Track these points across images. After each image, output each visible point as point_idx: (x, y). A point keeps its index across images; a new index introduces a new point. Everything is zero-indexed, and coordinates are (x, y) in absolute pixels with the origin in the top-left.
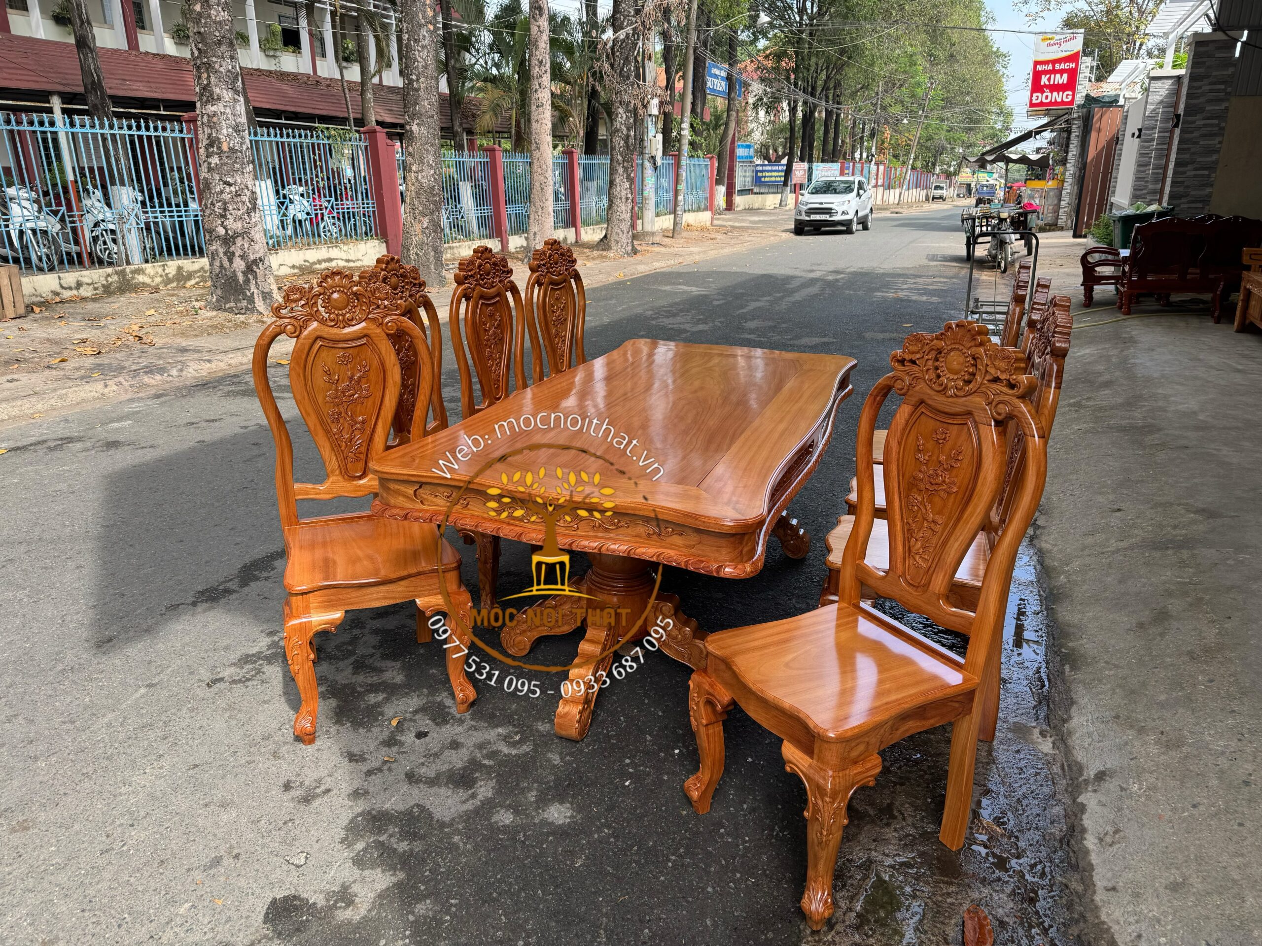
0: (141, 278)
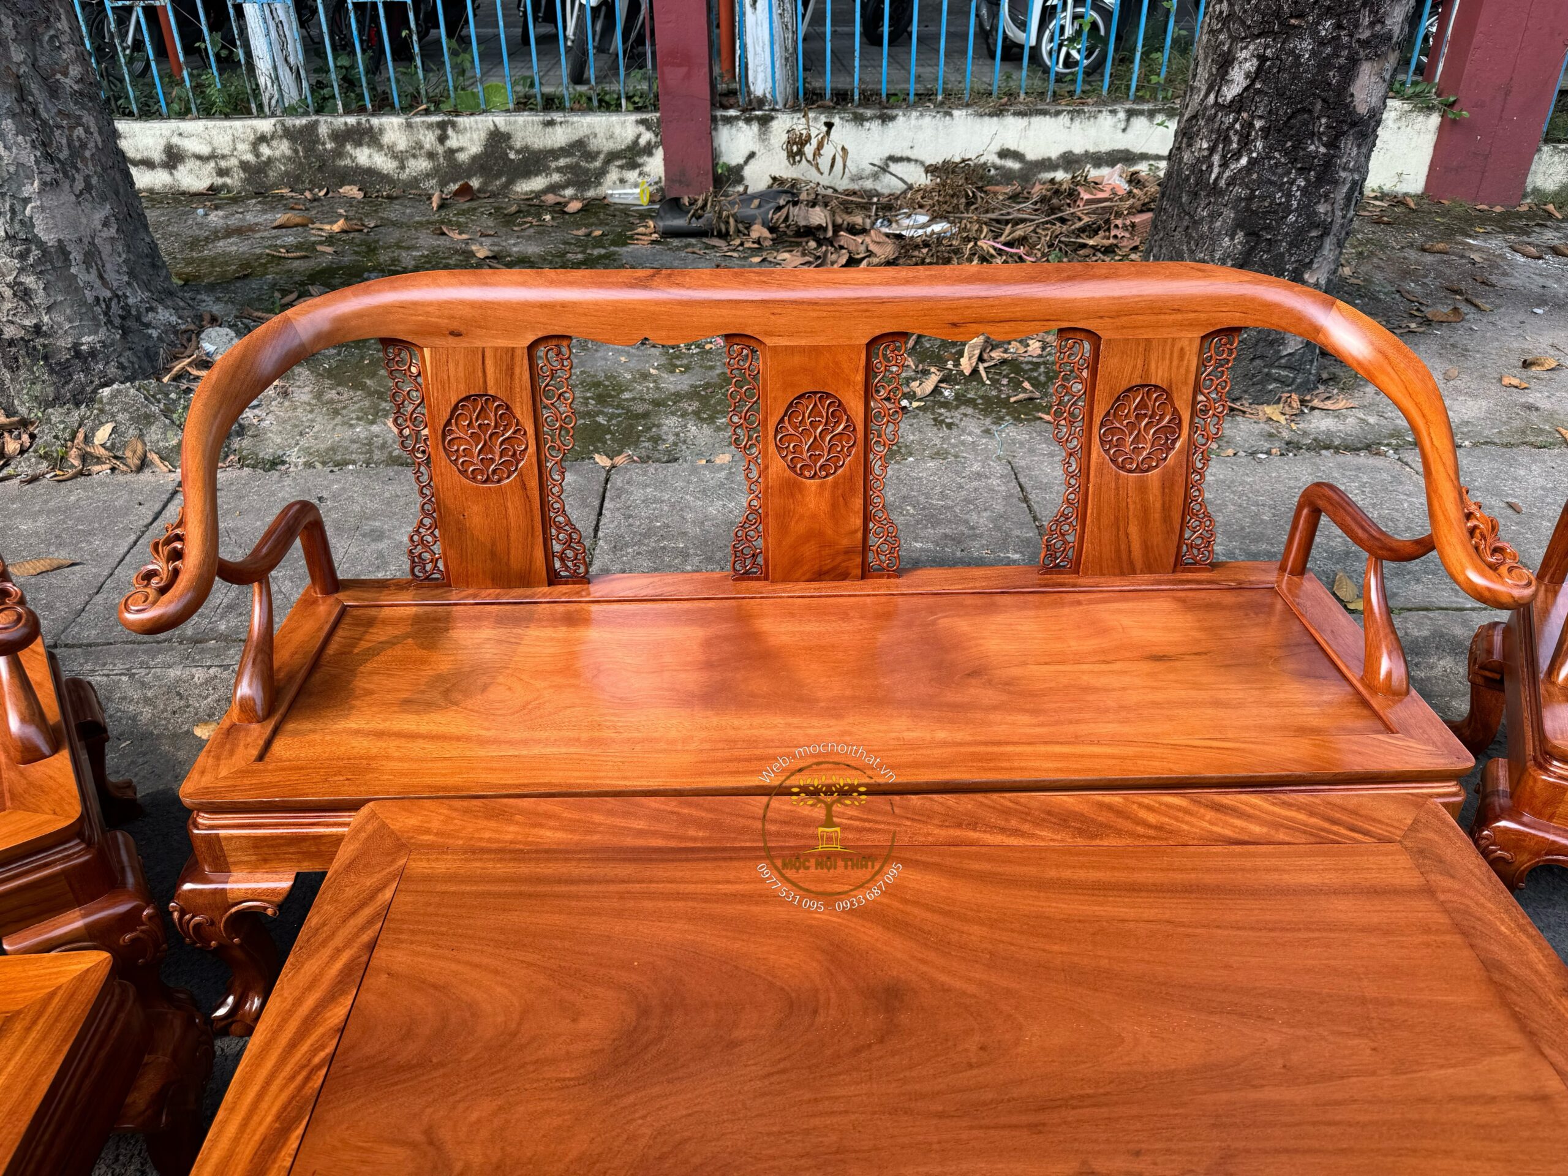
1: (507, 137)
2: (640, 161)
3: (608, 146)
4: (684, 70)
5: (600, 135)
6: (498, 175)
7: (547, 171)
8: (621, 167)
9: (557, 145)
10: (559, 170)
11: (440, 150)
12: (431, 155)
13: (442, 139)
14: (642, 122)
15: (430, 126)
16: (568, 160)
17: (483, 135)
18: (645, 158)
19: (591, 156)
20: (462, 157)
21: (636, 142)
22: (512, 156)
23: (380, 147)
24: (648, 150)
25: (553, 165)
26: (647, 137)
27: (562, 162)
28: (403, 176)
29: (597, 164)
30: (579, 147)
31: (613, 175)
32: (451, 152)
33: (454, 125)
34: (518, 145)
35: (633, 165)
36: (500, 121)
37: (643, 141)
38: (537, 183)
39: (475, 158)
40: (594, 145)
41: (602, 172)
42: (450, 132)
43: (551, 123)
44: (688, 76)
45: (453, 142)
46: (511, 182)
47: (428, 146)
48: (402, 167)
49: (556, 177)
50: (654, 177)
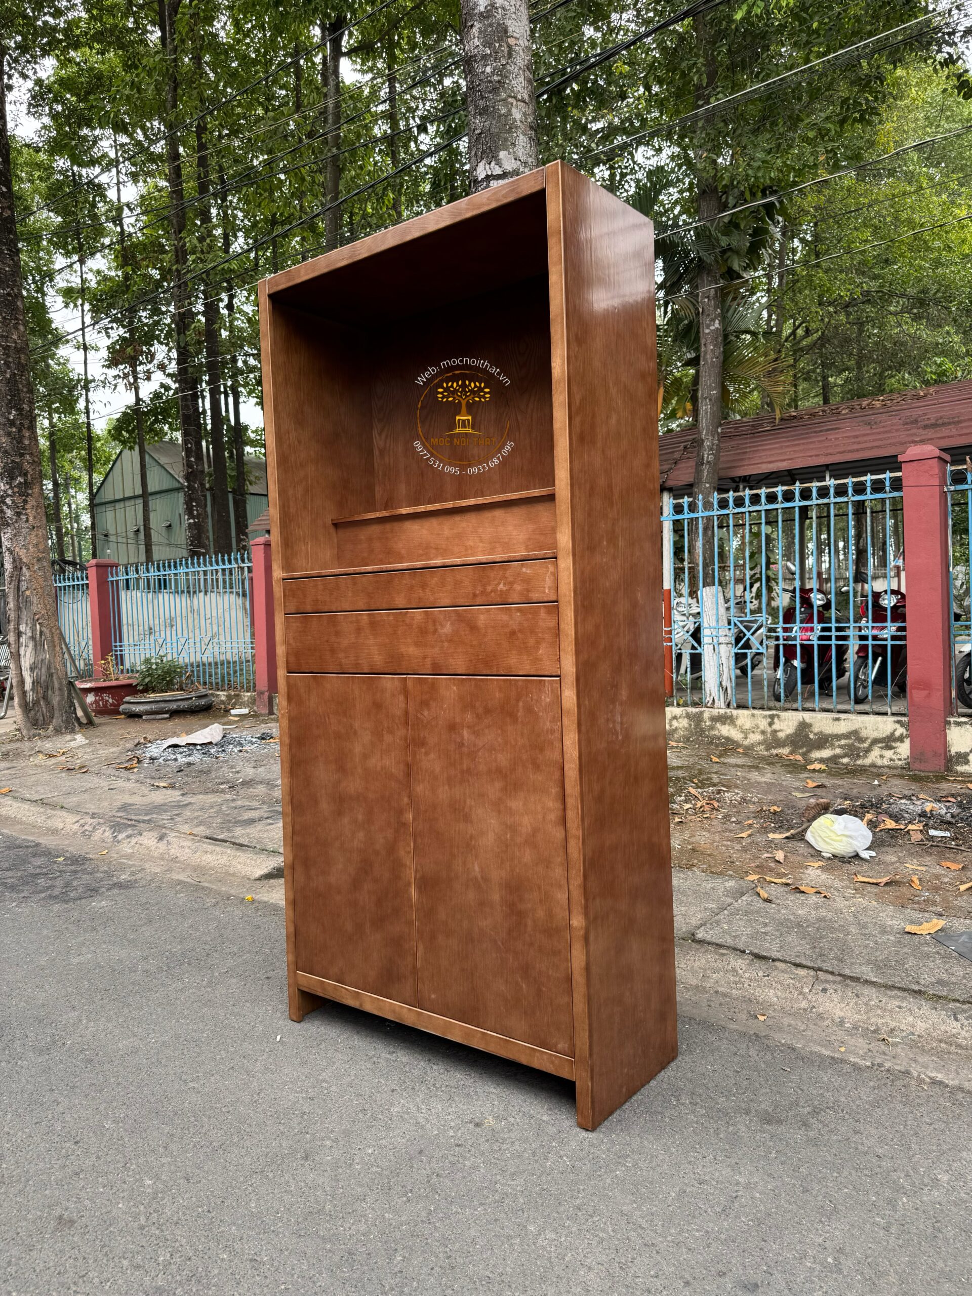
0: (725, 730)
1: (810, 725)
2: (894, 745)
3: (874, 735)
4: (926, 692)
5: (869, 728)
6: (801, 747)
7: (833, 746)
8: (882, 748)
9: (840, 732)
10: (840, 746)
11: (769, 730)
12: (763, 732)
13: (770, 724)
14: (898, 722)
15: (765, 717)
16: (847, 741)
17: (795, 724)
18: (898, 744)
19: (862, 740)
20: (781, 735)
21: (893, 734)
22: (811, 736)
23: (735, 726)
24: (901, 739)
25: (837, 743)
26: (900, 731)
27: (843, 742)
28: (746, 743)
29: (866, 745)
30: (855, 733)
31: (876, 752)
32: (775, 731)
33: (778, 716)
34: (816, 730)
35: (890, 748)
36: (807, 716)
37: (897, 734)
38: (826, 753)
39: (788, 736)
40: (864, 734)
41: (868, 750)
42: (776, 720)
43: (838, 719)
44: (929, 696)
45: (776, 726)
46: (809, 751)
47: (762, 727)
48: (746, 738)
49: (838, 751)
50: (904, 756)
